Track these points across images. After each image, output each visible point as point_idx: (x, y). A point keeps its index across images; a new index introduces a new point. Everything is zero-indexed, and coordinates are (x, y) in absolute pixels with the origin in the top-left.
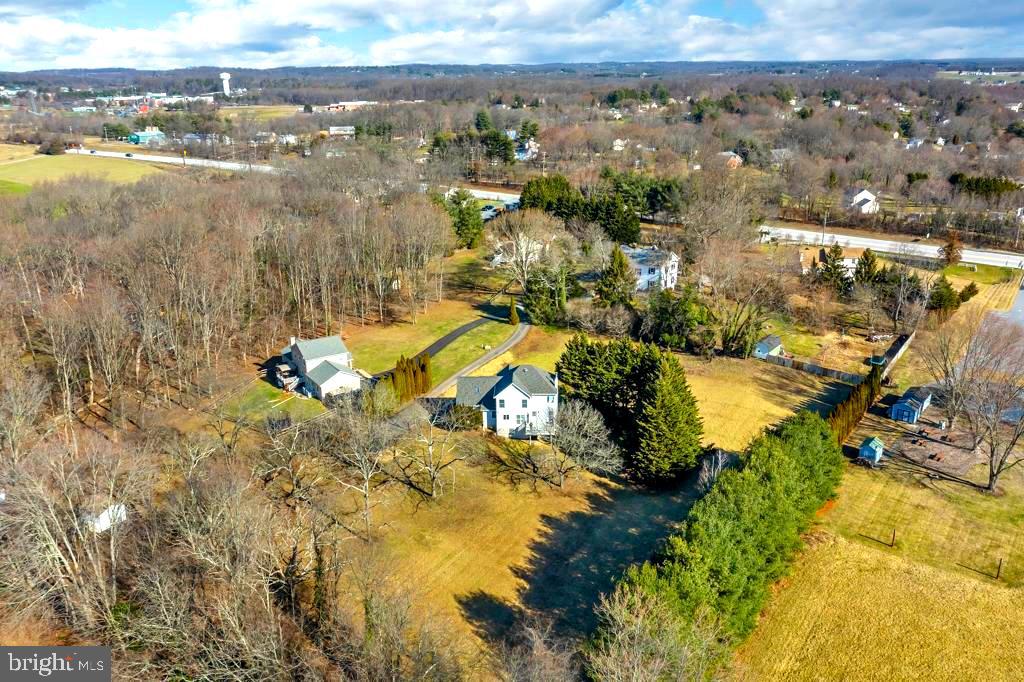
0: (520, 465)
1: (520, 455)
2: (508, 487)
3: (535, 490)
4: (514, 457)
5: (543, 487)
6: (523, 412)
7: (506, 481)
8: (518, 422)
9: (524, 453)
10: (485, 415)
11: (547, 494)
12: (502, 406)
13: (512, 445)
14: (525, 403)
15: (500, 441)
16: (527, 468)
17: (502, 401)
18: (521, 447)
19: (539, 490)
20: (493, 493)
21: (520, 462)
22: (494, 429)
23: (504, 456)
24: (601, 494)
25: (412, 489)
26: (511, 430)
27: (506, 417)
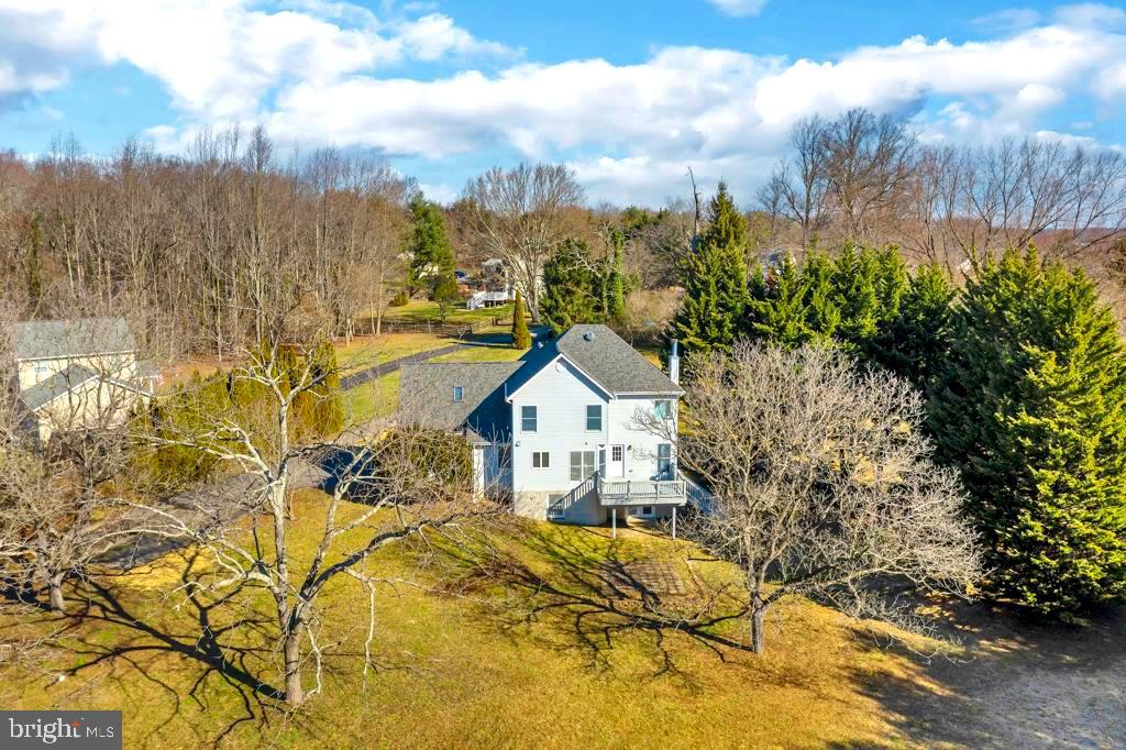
0: (598, 590)
1: (587, 562)
2: (574, 658)
3: (668, 667)
4: (575, 568)
5: (695, 657)
6: (591, 441)
7: (561, 639)
8: (575, 474)
9: (600, 557)
10: (478, 459)
11: (718, 677)
12: (530, 422)
13: (558, 539)
14: (594, 419)
15: (525, 528)
16: (622, 596)
17: (529, 412)
18: (591, 542)
19: (681, 665)
20: (523, 681)
21: (595, 581)
22: (507, 500)
23: (541, 568)
24: (899, 673)
25: (215, 677)
26: (552, 498)
27: (541, 460)
